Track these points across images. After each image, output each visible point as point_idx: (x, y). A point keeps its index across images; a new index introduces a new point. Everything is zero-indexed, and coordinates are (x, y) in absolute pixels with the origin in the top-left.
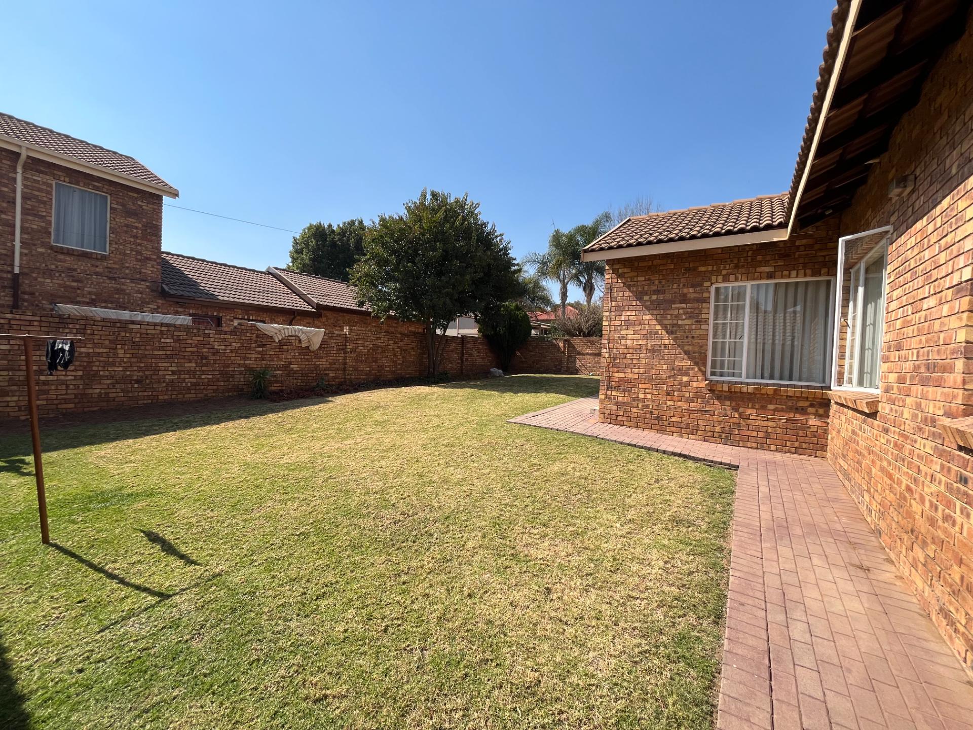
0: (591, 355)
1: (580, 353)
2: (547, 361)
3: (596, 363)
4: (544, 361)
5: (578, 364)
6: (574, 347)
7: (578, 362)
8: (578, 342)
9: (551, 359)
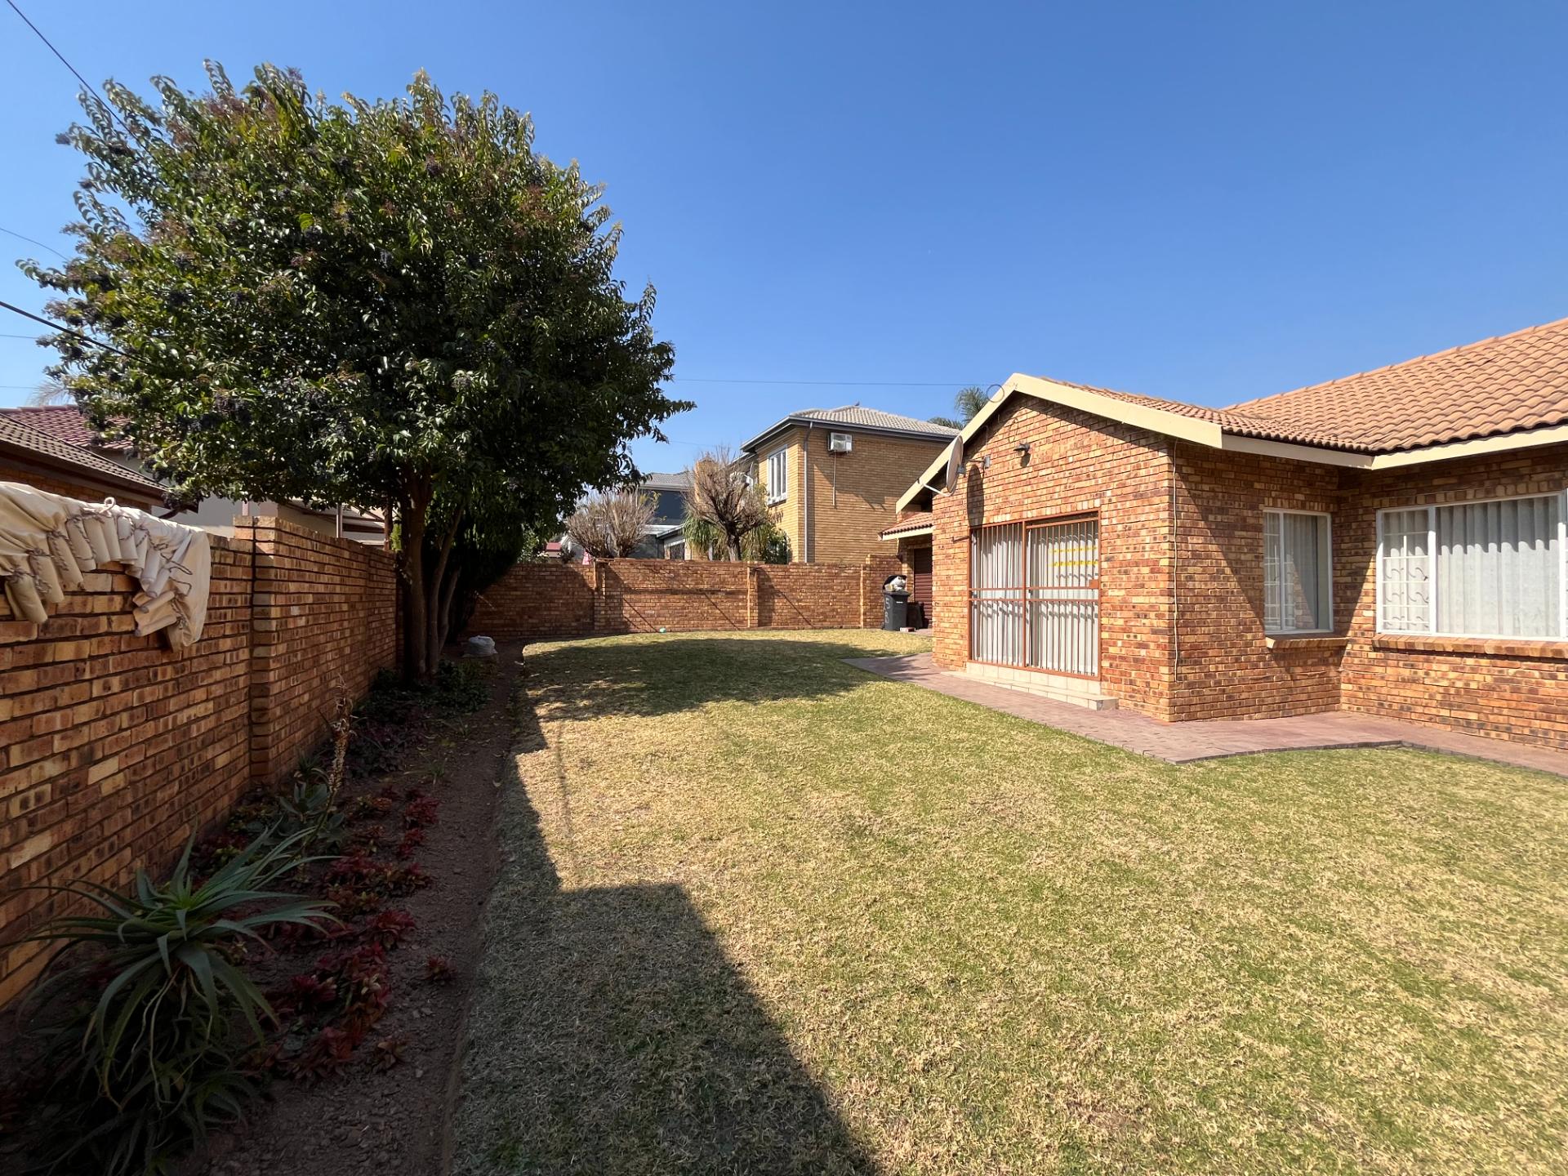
0: (652, 592)
1: (629, 590)
2: (557, 608)
3: (663, 608)
4: (549, 609)
5: (627, 611)
6: (616, 578)
7: (627, 606)
8: (624, 568)
9: (566, 604)
